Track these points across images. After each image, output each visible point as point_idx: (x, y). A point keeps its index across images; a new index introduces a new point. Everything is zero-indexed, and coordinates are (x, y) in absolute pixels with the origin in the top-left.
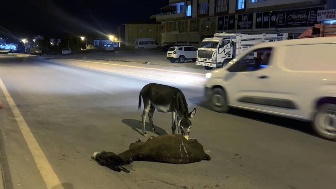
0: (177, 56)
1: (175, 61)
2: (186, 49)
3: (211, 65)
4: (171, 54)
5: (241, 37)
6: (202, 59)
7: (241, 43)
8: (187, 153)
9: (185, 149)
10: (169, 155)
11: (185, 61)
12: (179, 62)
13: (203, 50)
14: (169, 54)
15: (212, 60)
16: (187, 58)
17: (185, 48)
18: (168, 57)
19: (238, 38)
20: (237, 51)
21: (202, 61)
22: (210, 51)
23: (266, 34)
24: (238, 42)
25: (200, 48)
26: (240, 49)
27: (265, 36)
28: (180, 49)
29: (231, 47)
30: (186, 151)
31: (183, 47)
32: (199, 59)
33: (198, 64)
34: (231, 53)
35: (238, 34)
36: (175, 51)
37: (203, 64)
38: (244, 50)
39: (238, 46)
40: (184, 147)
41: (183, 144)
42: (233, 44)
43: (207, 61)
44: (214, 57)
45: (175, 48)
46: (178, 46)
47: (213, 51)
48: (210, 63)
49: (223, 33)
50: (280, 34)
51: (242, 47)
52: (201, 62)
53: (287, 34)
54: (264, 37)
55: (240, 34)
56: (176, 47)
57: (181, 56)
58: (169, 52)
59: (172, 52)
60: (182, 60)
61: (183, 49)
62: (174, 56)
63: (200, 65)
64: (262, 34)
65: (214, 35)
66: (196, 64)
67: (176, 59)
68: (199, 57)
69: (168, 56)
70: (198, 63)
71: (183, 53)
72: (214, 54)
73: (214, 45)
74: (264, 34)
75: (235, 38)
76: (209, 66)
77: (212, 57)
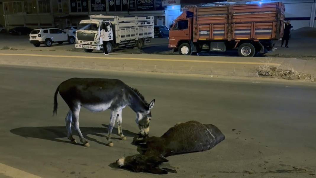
0: (42, 39)
1: (40, 45)
2: (52, 32)
3: (94, 47)
4: (36, 37)
5: (119, 19)
6: (83, 41)
7: (119, 25)
8: (214, 137)
9: (211, 134)
10: (201, 143)
11: (52, 44)
12: (46, 46)
13: (83, 33)
14: (31, 37)
15: (95, 43)
16: (54, 41)
17: (50, 30)
18: (31, 41)
19: (116, 20)
20: (116, 33)
21: (83, 43)
22: (91, 33)
23: (138, 17)
24: (117, 24)
25: (78, 30)
26: (119, 31)
27: (137, 18)
28: (46, 32)
29: (110, 30)
30: (213, 136)
31: (48, 30)
32: (79, 42)
33: (79, 47)
34: (112, 35)
35: (115, 17)
36: (40, 33)
37: (85, 47)
38: (122, 32)
39: (117, 28)
40: (210, 132)
41: (208, 130)
42: (113, 27)
43: (89, 44)
44: (97, 39)
45: (39, 31)
46: (42, 28)
47: (95, 34)
48: (93, 45)
49: (100, 15)
50: (148, 17)
51: (120, 29)
52: (81, 45)
53: (153, 17)
54: (137, 20)
55: (118, 17)
56: (41, 30)
57: (48, 39)
58: (31, 35)
59: (37, 35)
60: (49, 43)
61: (49, 31)
62: (40, 39)
63: (81, 47)
64: (135, 17)
65: (90, 17)
66: (76, 47)
67: (43, 43)
68: (79, 39)
69: (31, 39)
70: (77, 46)
71: (49, 35)
72: (97, 36)
73: (94, 27)
74: (136, 17)
75: (112, 20)
76: (92, 48)
77: (95, 40)
